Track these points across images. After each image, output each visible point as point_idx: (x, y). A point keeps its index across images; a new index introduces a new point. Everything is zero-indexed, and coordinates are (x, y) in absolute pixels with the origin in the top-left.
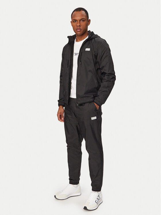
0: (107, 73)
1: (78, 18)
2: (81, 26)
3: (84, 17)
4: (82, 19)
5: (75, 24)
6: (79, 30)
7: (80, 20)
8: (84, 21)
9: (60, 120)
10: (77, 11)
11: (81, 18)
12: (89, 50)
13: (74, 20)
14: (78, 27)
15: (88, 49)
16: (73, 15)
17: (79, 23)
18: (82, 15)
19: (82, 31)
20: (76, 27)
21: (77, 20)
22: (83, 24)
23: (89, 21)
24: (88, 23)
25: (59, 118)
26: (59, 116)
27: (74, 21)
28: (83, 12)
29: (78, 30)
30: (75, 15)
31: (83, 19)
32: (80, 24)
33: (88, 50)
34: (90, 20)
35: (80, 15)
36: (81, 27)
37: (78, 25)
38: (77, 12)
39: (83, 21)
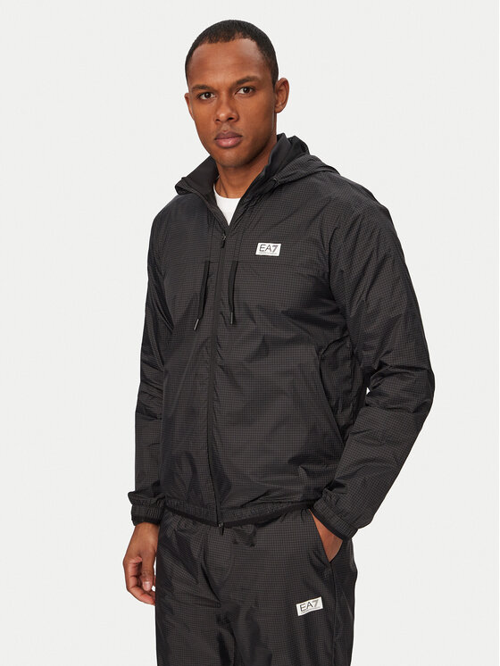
0: (386, 365)
1: (221, 76)
2: (238, 119)
3: (252, 74)
4: (240, 82)
5: (205, 109)
6: (230, 142)
7: (232, 90)
8: (254, 89)
9: (134, 590)
10: (211, 41)
11: (239, 78)
12: (277, 253)
13: (203, 87)
14: (226, 127)
15: (268, 249)
16: (191, 66)
17: (228, 104)
18: (243, 62)
19: (245, 143)
20: (213, 125)
21: (216, 88)
22: (249, 106)
23: (279, 91)
24: (277, 102)
25: (132, 581)
26: (131, 570)
27: (199, 94)
28: (248, 45)
29: (225, 143)
30: (202, 65)
31: (246, 84)
32: (232, 110)
33: (268, 253)
34: (285, 83)
35: (230, 61)
36: (241, 127)
37: (223, 115)
38: (214, 45)
39: (247, 90)
